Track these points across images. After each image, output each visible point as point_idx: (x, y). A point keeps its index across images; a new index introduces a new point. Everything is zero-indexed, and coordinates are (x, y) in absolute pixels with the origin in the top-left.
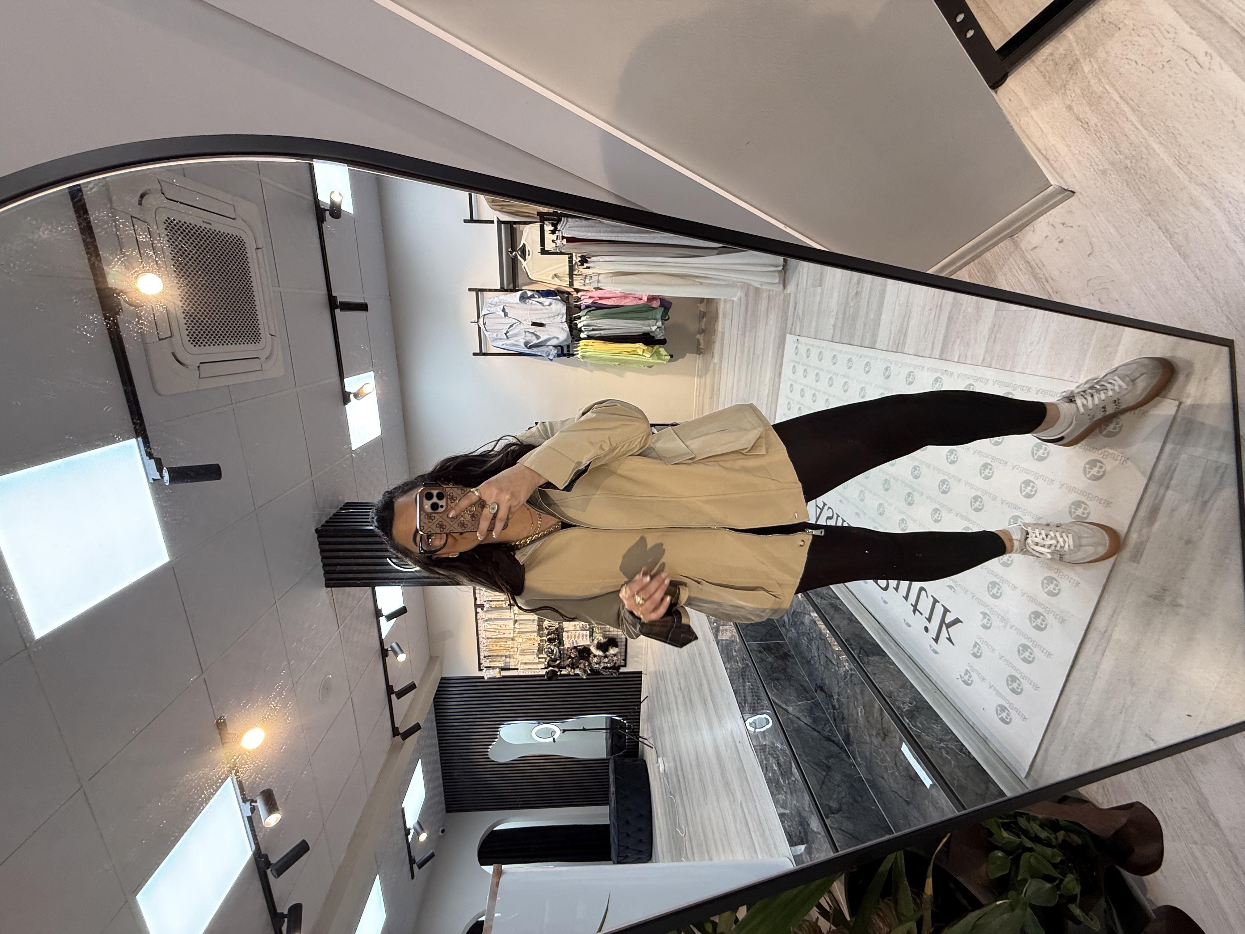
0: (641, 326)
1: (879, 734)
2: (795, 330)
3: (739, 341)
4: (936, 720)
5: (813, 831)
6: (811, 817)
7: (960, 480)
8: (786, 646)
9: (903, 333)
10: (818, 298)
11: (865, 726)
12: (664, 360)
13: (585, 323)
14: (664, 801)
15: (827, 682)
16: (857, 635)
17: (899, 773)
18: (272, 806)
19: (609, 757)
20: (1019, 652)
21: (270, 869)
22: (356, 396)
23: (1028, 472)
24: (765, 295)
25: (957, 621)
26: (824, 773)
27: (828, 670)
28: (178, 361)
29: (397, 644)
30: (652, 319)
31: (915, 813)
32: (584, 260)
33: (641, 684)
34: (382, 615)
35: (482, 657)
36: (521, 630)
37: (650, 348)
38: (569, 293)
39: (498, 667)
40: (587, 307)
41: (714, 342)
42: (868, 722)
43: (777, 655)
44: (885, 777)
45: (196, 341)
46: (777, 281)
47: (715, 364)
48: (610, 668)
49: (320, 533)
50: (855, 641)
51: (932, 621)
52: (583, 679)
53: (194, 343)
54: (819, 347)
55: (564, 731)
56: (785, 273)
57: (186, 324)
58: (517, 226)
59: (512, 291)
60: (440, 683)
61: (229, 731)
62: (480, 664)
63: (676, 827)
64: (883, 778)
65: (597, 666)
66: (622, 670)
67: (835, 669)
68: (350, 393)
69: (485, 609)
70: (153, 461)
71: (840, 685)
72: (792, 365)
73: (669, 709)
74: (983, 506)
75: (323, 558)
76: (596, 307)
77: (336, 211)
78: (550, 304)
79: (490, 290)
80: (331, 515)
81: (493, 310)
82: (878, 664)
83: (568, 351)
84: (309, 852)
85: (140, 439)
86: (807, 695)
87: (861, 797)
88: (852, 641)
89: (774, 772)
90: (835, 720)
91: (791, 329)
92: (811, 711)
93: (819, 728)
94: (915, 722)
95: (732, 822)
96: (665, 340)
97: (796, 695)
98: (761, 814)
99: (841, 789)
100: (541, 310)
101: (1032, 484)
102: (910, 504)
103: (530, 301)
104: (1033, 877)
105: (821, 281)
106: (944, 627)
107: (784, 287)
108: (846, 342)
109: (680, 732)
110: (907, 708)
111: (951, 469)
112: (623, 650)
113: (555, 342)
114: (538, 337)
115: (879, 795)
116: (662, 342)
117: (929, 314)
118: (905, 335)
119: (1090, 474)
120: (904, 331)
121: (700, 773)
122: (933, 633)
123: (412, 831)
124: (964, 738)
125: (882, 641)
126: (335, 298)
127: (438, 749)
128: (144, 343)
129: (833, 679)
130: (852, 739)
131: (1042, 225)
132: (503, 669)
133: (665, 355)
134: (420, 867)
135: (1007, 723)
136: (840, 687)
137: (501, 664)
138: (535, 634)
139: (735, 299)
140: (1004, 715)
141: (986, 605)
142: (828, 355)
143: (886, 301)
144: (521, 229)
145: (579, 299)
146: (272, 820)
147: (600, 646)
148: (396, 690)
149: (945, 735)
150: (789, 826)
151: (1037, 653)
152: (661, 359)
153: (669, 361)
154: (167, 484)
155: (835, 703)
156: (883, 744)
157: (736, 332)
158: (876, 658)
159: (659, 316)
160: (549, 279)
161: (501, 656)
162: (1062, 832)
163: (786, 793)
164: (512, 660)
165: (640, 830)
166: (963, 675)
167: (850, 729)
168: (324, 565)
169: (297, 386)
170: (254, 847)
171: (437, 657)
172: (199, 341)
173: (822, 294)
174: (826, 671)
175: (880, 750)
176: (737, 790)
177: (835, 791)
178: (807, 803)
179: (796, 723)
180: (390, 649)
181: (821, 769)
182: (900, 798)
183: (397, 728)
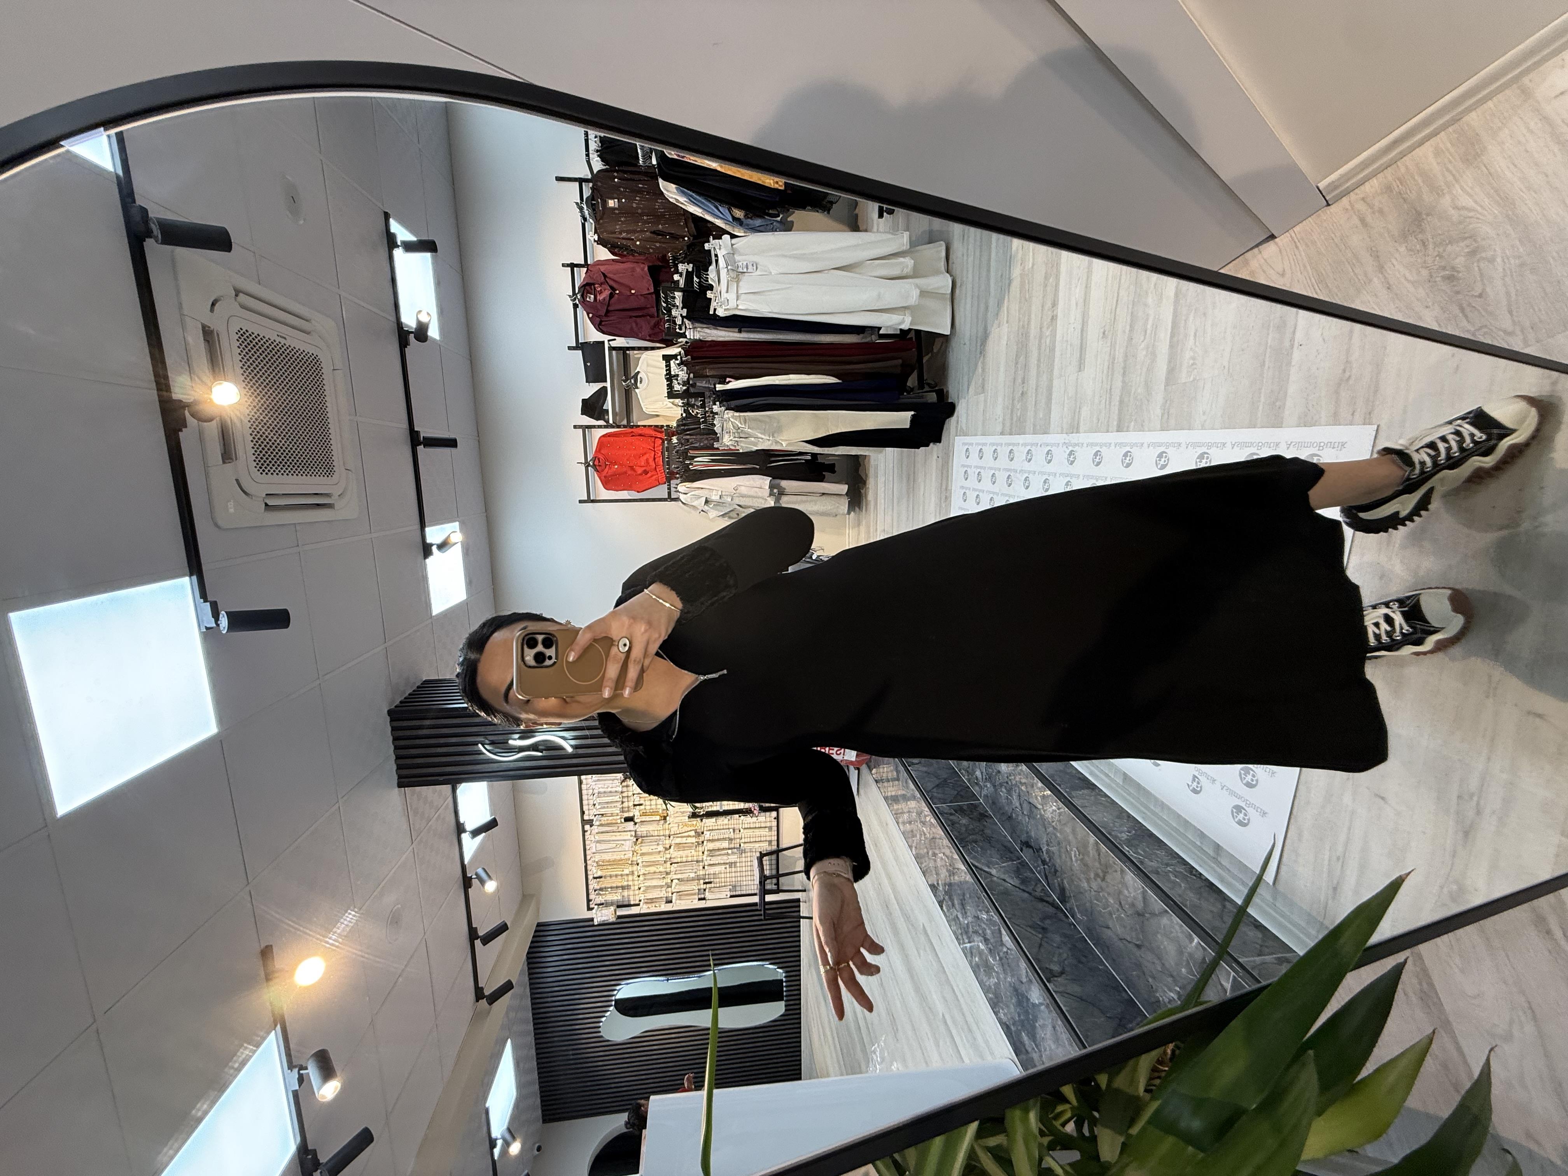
1: (1098, 875)
4: (1160, 846)
5: (1034, 1005)
6: (1030, 989)
8: (981, 806)
10: (981, 407)
11: (1081, 871)
15: (1033, 834)
16: (1061, 771)
17: (1126, 914)
18: (327, 1072)
21: (319, 1171)
22: (442, 546)
26: (1040, 936)
27: (1034, 818)
28: (242, 489)
29: (484, 869)
31: (1150, 956)
33: (799, 914)
34: (464, 831)
35: (591, 891)
39: (612, 904)
42: (1084, 865)
43: (971, 816)
44: (1111, 925)
45: (263, 468)
49: (394, 715)
50: (1060, 777)
53: (261, 471)
54: (992, 444)
57: (253, 448)
58: (631, 352)
59: (625, 427)
60: (536, 931)
61: (276, 966)
62: (589, 901)
64: (1108, 928)
67: (1041, 815)
68: (431, 545)
69: (595, 827)
70: (208, 605)
71: (1048, 830)
75: (396, 748)
77: (421, 333)
79: (599, 427)
80: (407, 695)
82: (1089, 798)
84: (372, 1145)
85: (194, 578)
86: (1011, 854)
87: (1085, 957)
89: (981, 953)
90: (1047, 877)
92: (1017, 872)
93: (1030, 889)
94: (1137, 849)
97: (999, 857)
98: (970, 1019)
99: (1061, 951)
105: (983, 387)
110: (1126, 836)
123: (499, 1143)
126: (418, 433)
127: (531, 1027)
128: (206, 466)
129: (1040, 827)
130: (1068, 894)
132: (619, 907)
135: (1245, 825)
136: (1047, 834)
137: (618, 899)
140: (1241, 816)
144: (636, 355)
146: (329, 1090)
148: (481, 933)
149: (1171, 859)
154: (224, 632)
155: (1045, 856)
156: (1104, 885)
158: (1086, 791)
161: (617, 888)
163: (997, 972)
164: (631, 893)
167: (1065, 882)
168: (398, 758)
169: (372, 531)
170: (299, 1139)
171: (532, 896)
172: (266, 468)
173: (985, 401)
174: (1031, 820)
175: (1101, 894)
176: (937, 1002)
177: (1054, 953)
178: (1024, 971)
179: (1001, 885)
180: (474, 876)
181: (1036, 931)
182: (1130, 945)
183: (482, 989)
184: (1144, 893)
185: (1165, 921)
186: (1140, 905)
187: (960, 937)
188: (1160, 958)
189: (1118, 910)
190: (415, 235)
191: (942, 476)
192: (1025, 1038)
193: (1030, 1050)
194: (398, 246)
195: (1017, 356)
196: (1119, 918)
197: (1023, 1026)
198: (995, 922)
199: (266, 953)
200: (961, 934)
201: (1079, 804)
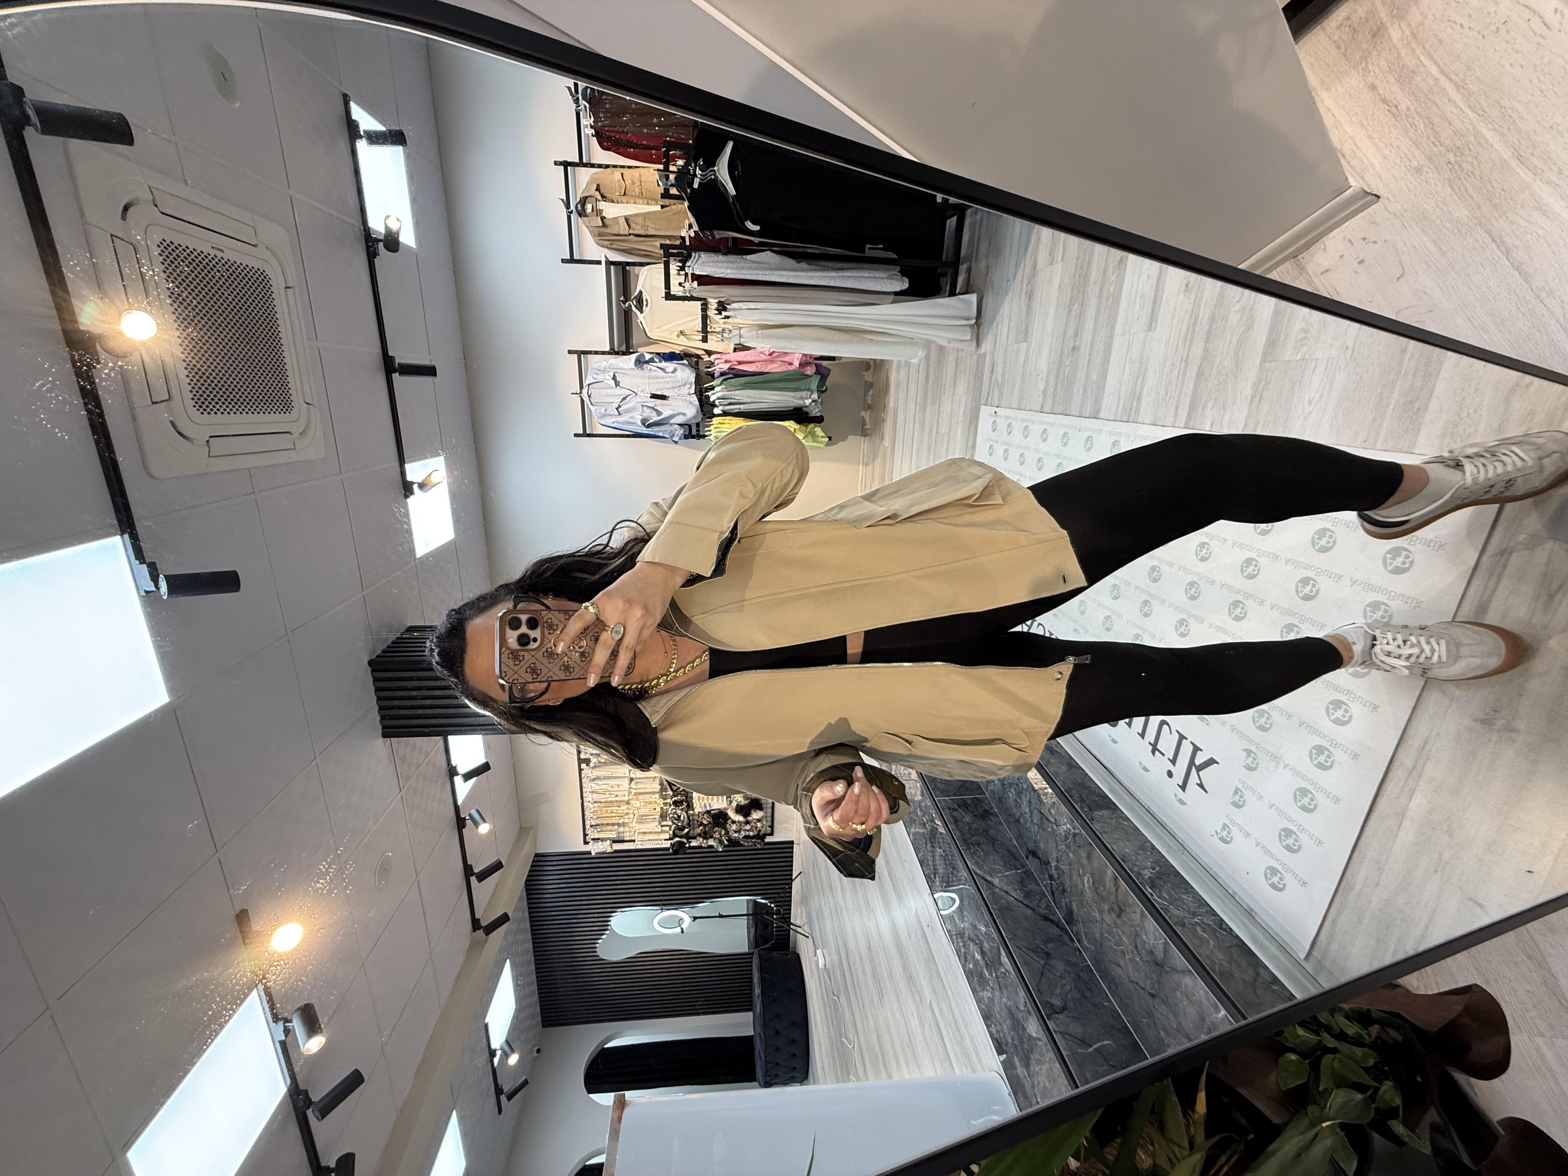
0: (791, 399)
1: (1113, 909)
2: (992, 400)
3: (917, 419)
4: (1186, 889)
5: (1030, 1036)
6: (1027, 1020)
7: (1213, 582)
8: (986, 801)
9: (1136, 397)
10: (1022, 358)
11: (1093, 900)
12: (821, 443)
13: (719, 395)
14: (824, 1004)
15: (1042, 845)
16: (1079, 784)
17: (1141, 958)
18: (312, 1026)
19: (752, 951)
20: (1295, 798)
21: (311, 1110)
22: (422, 486)
23: (1308, 567)
24: (951, 357)
25: (1211, 762)
26: (1043, 962)
27: (1044, 830)
28: (180, 433)
29: (478, 811)
30: (806, 390)
31: (1163, 1009)
32: (722, 307)
33: (792, 857)
34: (457, 774)
35: (588, 827)
36: (639, 791)
37: (803, 428)
38: (698, 357)
39: (609, 839)
40: (722, 374)
41: (884, 420)
42: (1098, 894)
43: (976, 813)
44: (1122, 963)
45: (204, 406)
46: (969, 338)
47: (885, 448)
48: (753, 837)
49: (376, 665)
50: (1077, 791)
51: (1177, 764)
52: (718, 852)
53: (201, 410)
54: (1023, 420)
55: (695, 918)
56: (979, 327)
57: (189, 384)
58: (632, 267)
59: (624, 354)
60: (533, 861)
61: (253, 928)
62: (585, 835)
63: (841, 1037)
64: (1119, 966)
65: (736, 835)
66: (768, 839)
67: (1052, 828)
68: (413, 483)
69: (592, 765)
70: (145, 566)
71: (1060, 848)
72: (989, 444)
73: (831, 888)
74: (1246, 613)
75: (379, 699)
76: (733, 374)
77: (392, 242)
78: (674, 371)
79: (596, 353)
80: (390, 643)
81: (600, 377)
82: (1108, 821)
83: (698, 431)
84: (364, 1084)
85: (126, 536)
86: (1016, 862)
87: (1090, 990)
88: (1074, 792)
89: (976, 963)
90: (1053, 893)
91: (987, 399)
92: (1022, 883)
93: (1034, 904)
94: (1160, 891)
95: (919, 1028)
96: (822, 416)
97: (1002, 863)
98: (958, 1016)
99: (1064, 982)
100: (663, 378)
101: (1312, 582)
102: (1146, 615)
103: (649, 367)
104: (1338, 1086)
105: (1027, 333)
106: (1194, 769)
107: (978, 345)
108: (1060, 412)
109: (845, 914)
110: (1149, 875)
111: (1203, 568)
112: (769, 814)
113: (681, 419)
114: (659, 413)
115: (1114, 988)
116: (818, 420)
117: (1172, 372)
118: (1139, 399)
119: (1393, 566)
120: (1138, 393)
121: (874, 968)
122: (1179, 778)
123: (499, 1053)
124: (1223, 911)
125: (1111, 791)
126: (392, 358)
127: (530, 946)
128: (132, 409)
129: (1050, 841)
130: (1075, 917)
131: (1335, 241)
132: (615, 841)
133: (822, 437)
134: (510, 1097)
135: (1280, 890)
136: (1059, 851)
137: (613, 835)
138: (657, 796)
139: (915, 361)
140: (1275, 879)
141: (1250, 741)
142: (1036, 430)
143: (1113, 356)
144: (636, 272)
145: (712, 364)
146: (314, 1045)
147: (740, 810)
148: (476, 870)
149: (1199, 907)
150: (997, 1031)
151: (1320, 797)
152: (817, 442)
153: (827, 445)
154: (165, 597)
155: (1053, 871)
156: (1119, 921)
157: (912, 405)
158: (1105, 812)
159: (814, 386)
160: (673, 338)
161: (613, 824)
162: (1377, 1026)
163: (992, 988)
164: (627, 829)
165: (794, 1041)
166: (1219, 831)
167: (1074, 905)
168: (381, 709)
169: (343, 471)
170: (289, 1082)
171: (531, 828)
172: (207, 406)
173: (1027, 351)
174: (1041, 831)
175: (1114, 930)
176: (924, 987)
177: (1057, 984)
178: (1023, 1000)
179: (1004, 899)
180: (468, 818)
181: (1038, 956)
182: (1142, 991)
183: (479, 920)
184: (1166, 943)
185: (1187, 981)
186: (1159, 954)
187: (954, 937)
188: (1176, 1014)
189: (1133, 953)
190: (382, 121)
191: (969, 432)
192: (1018, 1063)
193: (1021, 1076)
194: (361, 137)
195: (1071, 303)
196: (1132, 960)
197: (1016, 1050)
198: (994, 939)
199: (242, 918)
200: (956, 935)
201: (1098, 828)
